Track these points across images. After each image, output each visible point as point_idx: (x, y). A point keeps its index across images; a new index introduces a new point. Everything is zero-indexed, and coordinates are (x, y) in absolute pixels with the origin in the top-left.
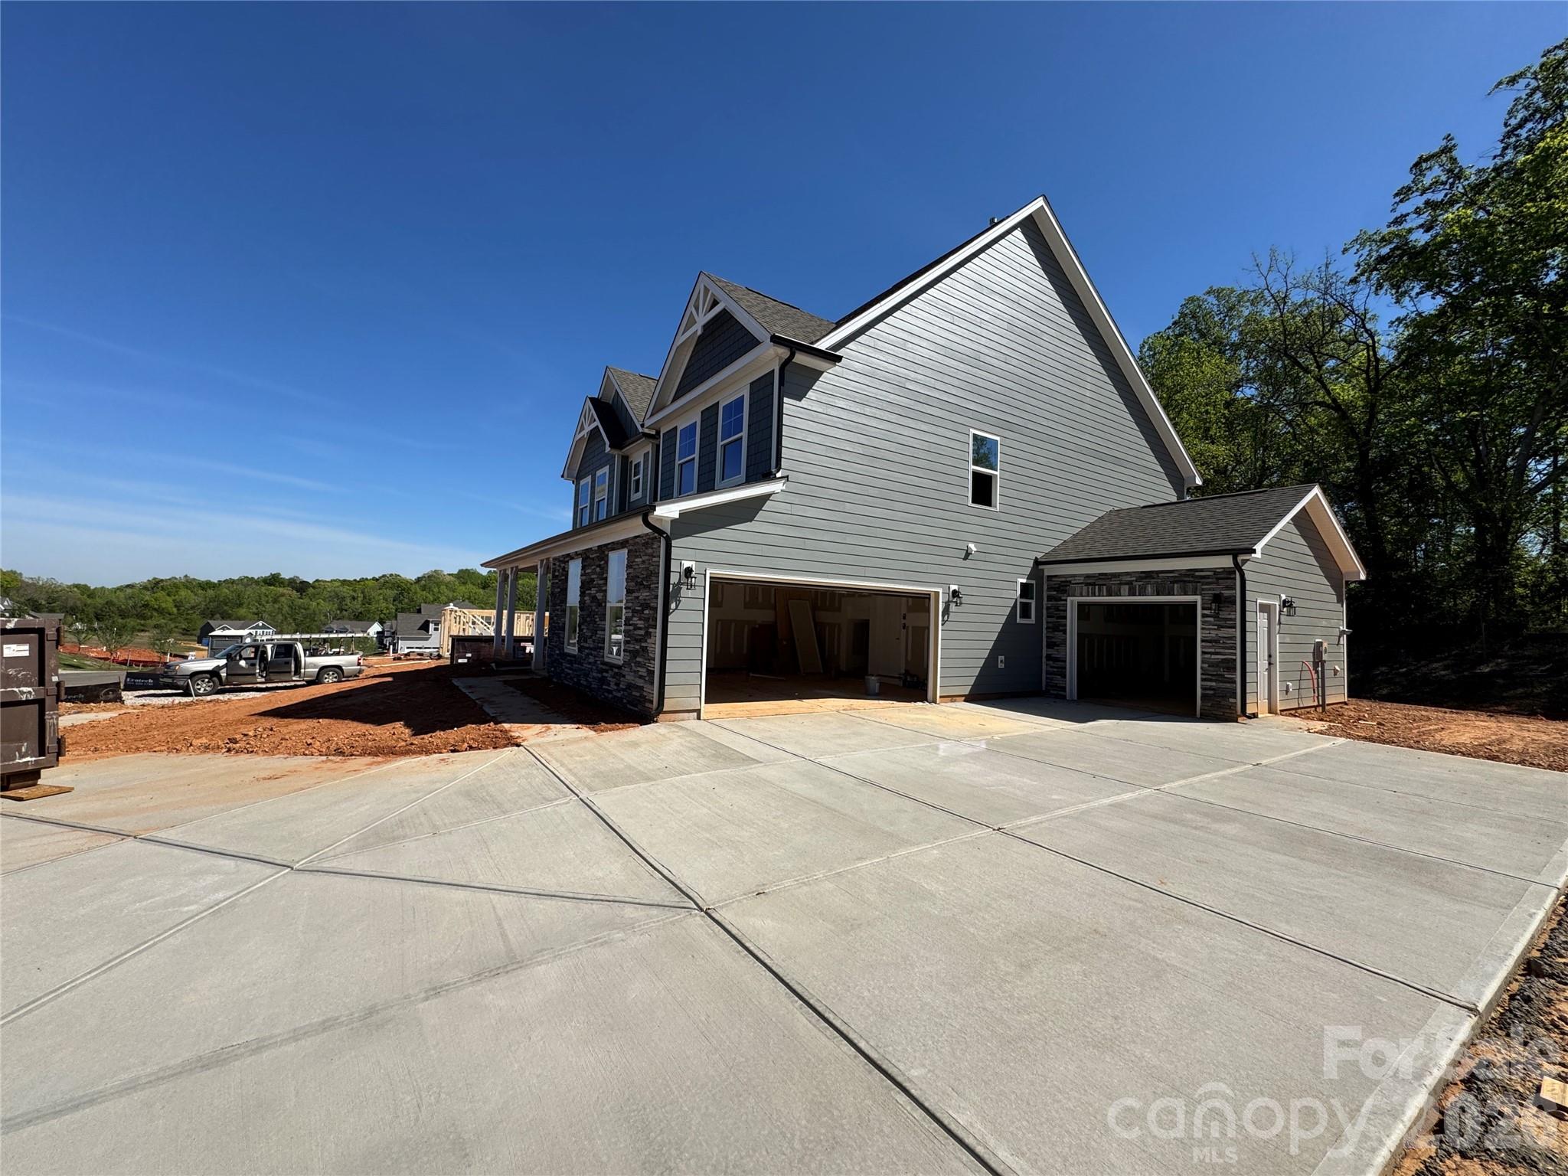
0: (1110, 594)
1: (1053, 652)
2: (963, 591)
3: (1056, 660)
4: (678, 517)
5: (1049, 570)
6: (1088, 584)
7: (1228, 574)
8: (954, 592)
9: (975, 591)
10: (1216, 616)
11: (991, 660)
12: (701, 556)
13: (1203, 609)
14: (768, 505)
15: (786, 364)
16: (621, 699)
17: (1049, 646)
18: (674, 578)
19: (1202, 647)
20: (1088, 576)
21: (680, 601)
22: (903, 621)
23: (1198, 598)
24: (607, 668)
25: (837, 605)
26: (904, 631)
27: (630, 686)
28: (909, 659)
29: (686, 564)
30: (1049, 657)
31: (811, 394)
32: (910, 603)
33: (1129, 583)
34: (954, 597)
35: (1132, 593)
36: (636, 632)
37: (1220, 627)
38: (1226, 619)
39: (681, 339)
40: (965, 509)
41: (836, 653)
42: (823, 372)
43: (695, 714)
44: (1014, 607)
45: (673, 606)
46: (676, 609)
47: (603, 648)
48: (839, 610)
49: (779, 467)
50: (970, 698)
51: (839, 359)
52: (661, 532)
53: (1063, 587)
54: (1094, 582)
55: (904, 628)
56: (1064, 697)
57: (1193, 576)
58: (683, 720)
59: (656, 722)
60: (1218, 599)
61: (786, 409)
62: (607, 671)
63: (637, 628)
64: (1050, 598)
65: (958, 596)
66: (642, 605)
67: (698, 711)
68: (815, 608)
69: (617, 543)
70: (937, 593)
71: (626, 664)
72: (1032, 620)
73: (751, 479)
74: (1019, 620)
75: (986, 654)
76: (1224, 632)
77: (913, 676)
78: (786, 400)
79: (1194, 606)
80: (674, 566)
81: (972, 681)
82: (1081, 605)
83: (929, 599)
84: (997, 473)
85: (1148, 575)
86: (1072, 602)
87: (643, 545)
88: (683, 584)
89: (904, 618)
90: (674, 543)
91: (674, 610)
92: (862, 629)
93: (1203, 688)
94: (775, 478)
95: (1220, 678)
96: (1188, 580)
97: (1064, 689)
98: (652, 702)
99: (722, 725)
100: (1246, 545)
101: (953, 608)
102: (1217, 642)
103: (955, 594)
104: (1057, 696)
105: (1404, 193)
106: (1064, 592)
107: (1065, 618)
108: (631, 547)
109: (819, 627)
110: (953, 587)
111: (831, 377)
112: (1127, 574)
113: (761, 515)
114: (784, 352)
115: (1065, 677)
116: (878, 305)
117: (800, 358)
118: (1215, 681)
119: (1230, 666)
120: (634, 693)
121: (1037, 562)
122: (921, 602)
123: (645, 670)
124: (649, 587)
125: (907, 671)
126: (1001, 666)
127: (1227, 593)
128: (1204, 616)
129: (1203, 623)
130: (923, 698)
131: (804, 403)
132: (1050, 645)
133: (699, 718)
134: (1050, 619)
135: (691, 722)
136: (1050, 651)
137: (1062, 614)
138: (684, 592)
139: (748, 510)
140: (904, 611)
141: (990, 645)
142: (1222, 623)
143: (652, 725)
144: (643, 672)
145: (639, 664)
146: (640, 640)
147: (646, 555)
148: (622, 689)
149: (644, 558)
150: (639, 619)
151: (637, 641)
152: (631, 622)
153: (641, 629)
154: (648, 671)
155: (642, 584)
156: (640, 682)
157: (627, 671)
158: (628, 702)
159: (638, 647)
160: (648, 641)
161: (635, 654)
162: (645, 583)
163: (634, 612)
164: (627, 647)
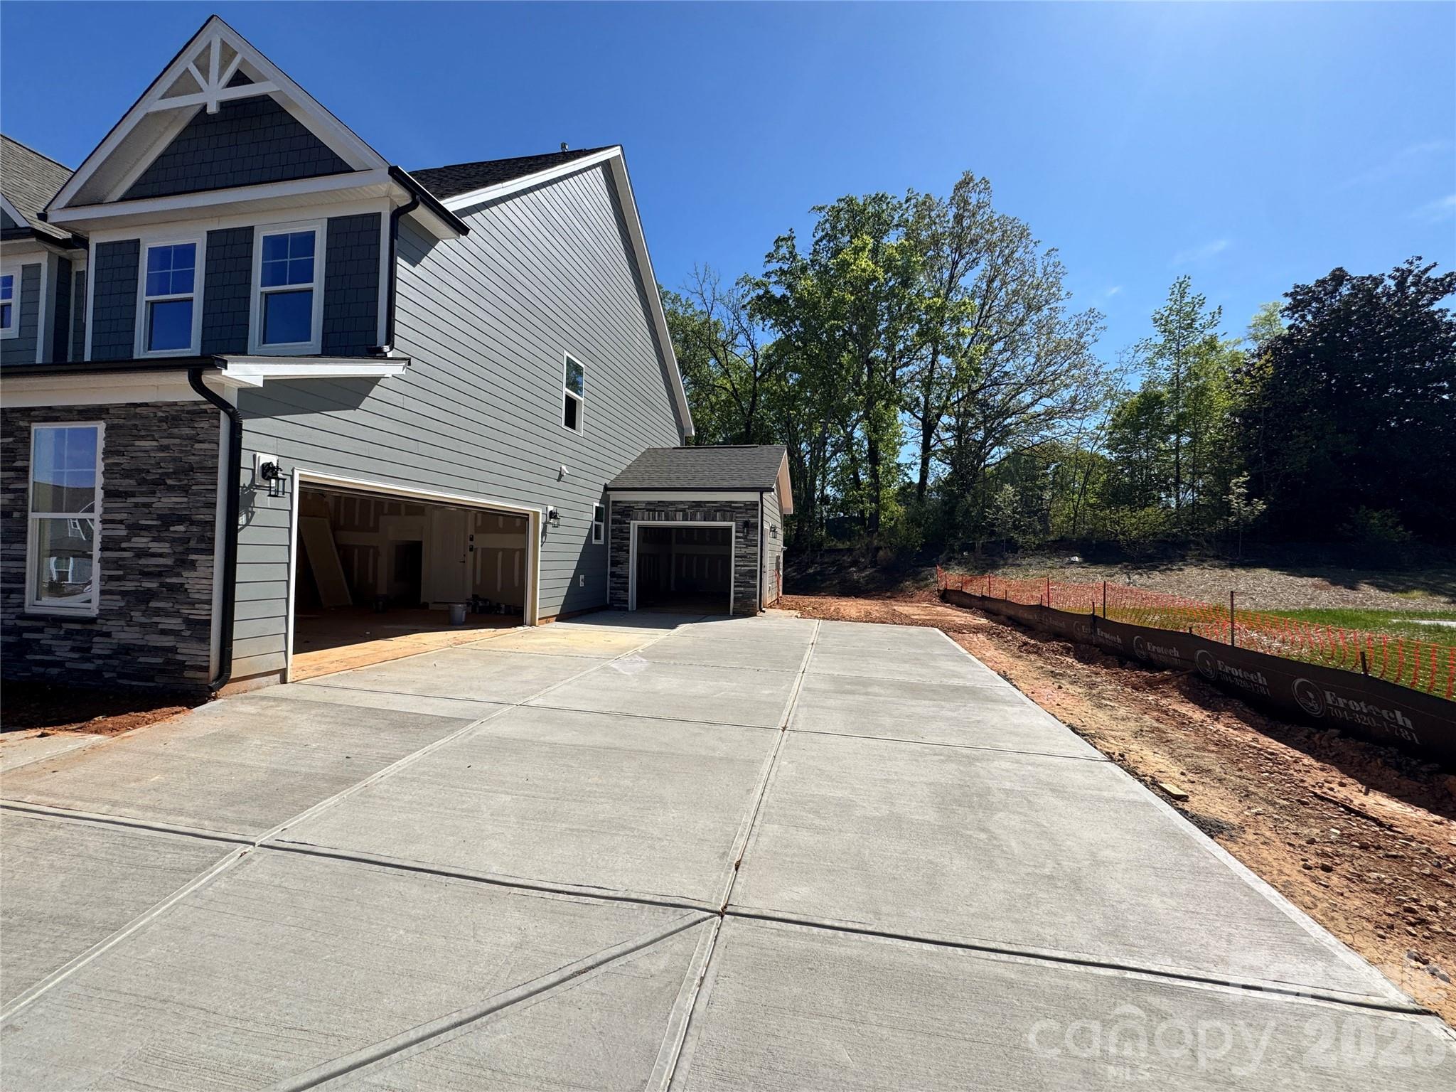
0: (667, 519)
1: (617, 570)
2: (561, 512)
3: (620, 576)
4: (261, 385)
5: (615, 496)
6: (649, 510)
7: (755, 504)
8: (551, 512)
9: (570, 514)
10: (745, 538)
11: (575, 579)
12: (287, 448)
13: (737, 532)
14: (376, 391)
15: (399, 214)
16: (98, 673)
17: (612, 565)
18: (245, 479)
19: (736, 561)
20: (649, 503)
21: (253, 513)
22: (470, 543)
23: (733, 524)
24: (41, 624)
25: (371, 524)
26: (470, 555)
28: (478, 582)
29: (264, 459)
30: (613, 575)
31: (425, 261)
32: (479, 523)
33: (683, 510)
34: (551, 518)
35: (685, 519)
36: (143, 561)
37: (748, 546)
38: (752, 540)
40: (558, 430)
41: (370, 580)
42: (438, 240)
43: (278, 676)
44: (591, 530)
45: (242, 520)
46: (247, 524)
47: (21, 591)
48: (376, 529)
49: (390, 340)
50: (561, 618)
51: (464, 230)
52: (224, 405)
53: (626, 512)
54: (654, 509)
55: (471, 550)
56: (626, 609)
57: (731, 507)
58: (258, 688)
59: (215, 698)
60: (746, 524)
61: (400, 272)
62: (38, 630)
63: (142, 553)
64: (614, 521)
65: (555, 517)
66: (160, 517)
67: (283, 673)
68: (335, 527)
69: (67, 409)
70: (536, 514)
71: (105, 614)
72: (602, 542)
73: (331, 350)
74: (594, 541)
75: (571, 573)
76: (750, 550)
77: (485, 601)
78: (399, 260)
79: (729, 529)
80: (246, 460)
81: (561, 600)
82: (640, 527)
83: (528, 519)
84: (582, 399)
85: (698, 504)
86: (634, 525)
87: (162, 420)
88: (258, 487)
89: (472, 539)
90: (247, 424)
91: (244, 526)
92: (410, 555)
93: (736, 593)
94: (384, 357)
95: (747, 584)
96: (726, 510)
97: (626, 602)
98: (206, 669)
99: (332, 683)
100: (767, 485)
101: (549, 527)
102: (745, 557)
103: (553, 515)
104: (620, 609)
106: (628, 516)
107: (628, 539)
108: (116, 421)
109: (345, 553)
110: (551, 508)
111: (448, 246)
112: (682, 502)
113: (366, 403)
114: (402, 197)
115: (627, 591)
116: (499, 185)
117: (422, 214)
118: (744, 587)
119: (752, 574)
120: (141, 660)
121: (606, 488)
122: (517, 523)
123: (179, 620)
124: (185, 490)
125: (475, 597)
126: (582, 584)
127: (753, 520)
128: (737, 537)
129: (737, 543)
130: (520, 623)
131: (417, 270)
132: (614, 564)
133: (284, 681)
134: (614, 541)
135: (272, 687)
136: (614, 569)
137: (626, 535)
138: (261, 498)
139: (354, 392)
140: (470, 531)
141: (574, 565)
142: (749, 543)
143: (210, 704)
144: (174, 623)
145: (158, 612)
146: (160, 574)
147: (171, 436)
148: (99, 657)
149: (165, 442)
150: (155, 540)
151: (147, 575)
152: (124, 545)
153: (161, 555)
154: (189, 622)
155: (160, 482)
156: (167, 641)
157: (111, 625)
158: (121, 676)
159: (152, 585)
160: (186, 574)
161: (143, 598)
162: (169, 482)
163: (135, 529)
164: (113, 586)
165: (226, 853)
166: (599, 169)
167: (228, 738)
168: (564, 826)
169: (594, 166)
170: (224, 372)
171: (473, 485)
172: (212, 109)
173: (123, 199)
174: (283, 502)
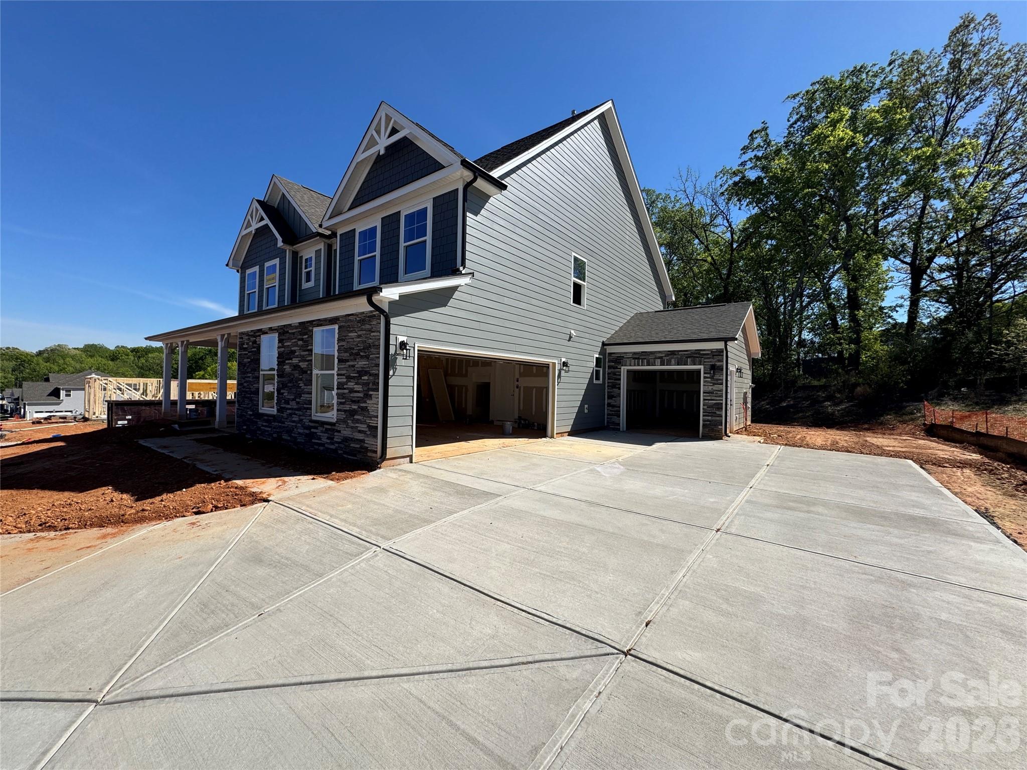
0: (648, 365)
1: (612, 401)
2: (570, 362)
3: (613, 406)
4: (398, 299)
5: (609, 349)
6: (635, 359)
7: (720, 352)
8: (564, 362)
9: (578, 363)
10: (712, 378)
11: (581, 407)
12: (412, 332)
13: (705, 373)
14: (457, 295)
15: (468, 186)
16: (335, 451)
17: (609, 398)
18: (392, 350)
19: (704, 396)
20: (635, 353)
21: (396, 369)
22: (517, 383)
23: (702, 367)
24: (317, 425)
25: (464, 372)
26: (517, 390)
27: (346, 440)
28: (521, 408)
29: (401, 339)
30: (609, 405)
31: (483, 212)
32: (522, 370)
33: (661, 358)
34: (563, 366)
35: (662, 364)
36: (352, 395)
37: (714, 384)
38: (718, 380)
39: (361, 157)
40: (568, 307)
41: (464, 406)
42: (490, 197)
43: (408, 459)
44: (592, 373)
45: (391, 373)
46: (393, 375)
47: (310, 409)
48: (466, 375)
49: (463, 264)
50: (572, 433)
51: (504, 187)
52: (381, 311)
53: (618, 360)
54: (639, 357)
55: (517, 387)
56: (619, 429)
57: (699, 354)
58: (399, 465)
59: (380, 468)
60: (713, 367)
61: (469, 221)
62: (316, 428)
63: (352, 391)
64: (610, 367)
65: (567, 366)
66: (358, 372)
67: (411, 457)
68: (446, 375)
69: (325, 320)
70: (554, 364)
71: (339, 421)
72: (600, 382)
73: (436, 274)
74: (595, 382)
75: (578, 404)
76: (716, 387)
77: (525, 420)
78: (468, 214)
79: (699, 371)
80: (392, 341)
81: (571, 422)
82: (628, 371)
83: (548, 367)
84: (585, 284)
85: (673, 353)
86: (624, 369)
87: (359, 322)
88: (398, 354)
89: (518, 381)
90: (393, 320)
91: (392, 376)
92: (484, 390)
93: (704, 421)
94: (461, 274)
95: (713, 414)
96: (696, 356)
97: (619, 424)
98: (376, 452)
99: (434, 465)
100: (731, 335)
101: (563, 372)
102: (712, 393)
103: (565, 364)
104: (614, 429)
105: (745, 149)
106: (620, 363)
107: (620, 379)
108: (342, 324)
109: (451, 388)
110: (563, 360)
111: (496, 200)
112: (660, 352)
113: (452, 302)
114: (468, 175)
115: (619, 417)
116: (527, 152)
117: (481, 184)
118: (711, 416)
119: (719, 407)
120: (352, 445)
121: (604, 344)
122: (542, 370)
123: (366, 426)
124: (367, 357)
125: (520, 418)
126: (586, 411)
127: (718, 364)
128: (705, 377)
129: (705, 382)
130: (544, 435)
131: (479, 218)
132: (610, 397)
133: (411, 462)
134: (610, 381)
135: (405, 464)
136: (610, 401)
137: (618, 377)
138: (400, 361)
139: (442, 298)
140: (517, 376)
141: (581, 398)
142: (715, 382)
143: (378, 471)
144: (363, 427)
145: (358, 421)
146: (358, 402)
147: (362, 330)
148: (337, 442)
149: (360, 333)
150: (356, 384)
151: (354, 402)
152: (345, 386)
153: (358, 392)
154: (369, 427)
155: (358, 354)
156: (360, 436)
157: (341, 427)
158: (345, 453)
159: (355, 407)
160: (368, 402)
161: (352, 413)
162: (362, 354)
163: (349, 378)
164: (341, 407)
165: (368, 549)
166: (596, 122)
167: (381, 490)
168: (537, 570)
169: (592, 120)
170: (381, 294)
171: (513, 347)
172: (382, 152)
173: (349, 209)
174: (409, 362)
